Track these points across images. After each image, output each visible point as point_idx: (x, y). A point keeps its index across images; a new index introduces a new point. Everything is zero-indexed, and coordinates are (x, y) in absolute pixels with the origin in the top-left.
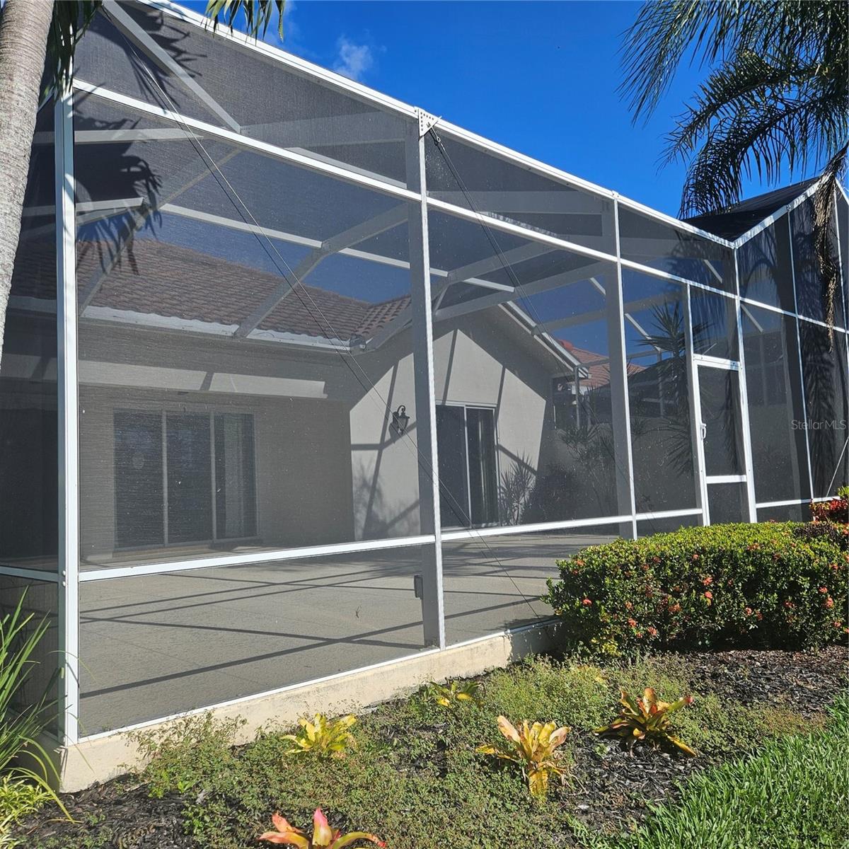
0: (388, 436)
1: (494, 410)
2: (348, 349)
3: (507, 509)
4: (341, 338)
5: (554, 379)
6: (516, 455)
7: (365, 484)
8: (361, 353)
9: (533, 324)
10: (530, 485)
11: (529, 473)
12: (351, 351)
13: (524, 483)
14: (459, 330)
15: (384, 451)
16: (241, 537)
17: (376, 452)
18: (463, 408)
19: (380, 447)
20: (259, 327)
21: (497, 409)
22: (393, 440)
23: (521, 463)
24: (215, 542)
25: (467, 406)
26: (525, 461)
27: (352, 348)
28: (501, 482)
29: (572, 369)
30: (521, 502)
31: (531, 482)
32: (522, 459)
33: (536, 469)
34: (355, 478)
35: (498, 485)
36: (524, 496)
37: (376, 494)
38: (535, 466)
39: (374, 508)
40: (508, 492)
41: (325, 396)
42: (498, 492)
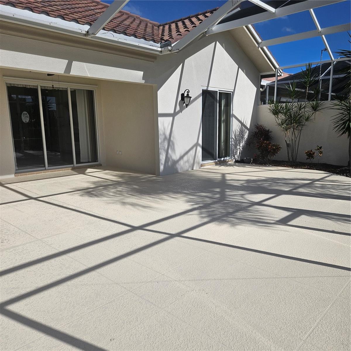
0: (178, 108)
1: (232, 93)
2: (160, 49)
3: (234, 150)
4: (154, 41)
5: (261, 76)
6: (241, 120)
7: (165, 138)
8: (169, 52)
9: (260, 40)
10: (245, 136)
11: (246, 129)
12: (161, 51)
13: (243, 135)
14: (217, 42)
15: (175, 118)
16: (89, 162)
17: (171, 118)
18: (217, 91)
19: (173, 115)
20: (104, 29)
21: (233, 93)
22: (181, 110)
23: (242, 124)
24: (75, 166)
25: (219, 90)
26: (244, 123)
27: (163, 49)
28: (232, 136)
29: (275, 70)
30: (240, 146)
31: (246, 135)
32: (243, 122)
33: (249, 128)
34: (161, 135)
35: (231, 137)
36: (242, 142)
37: (171, 143)
38: (248, 126)
39: (170, 151)
40: (236, 140)
41: (143, 82)
42: (231, 141)
